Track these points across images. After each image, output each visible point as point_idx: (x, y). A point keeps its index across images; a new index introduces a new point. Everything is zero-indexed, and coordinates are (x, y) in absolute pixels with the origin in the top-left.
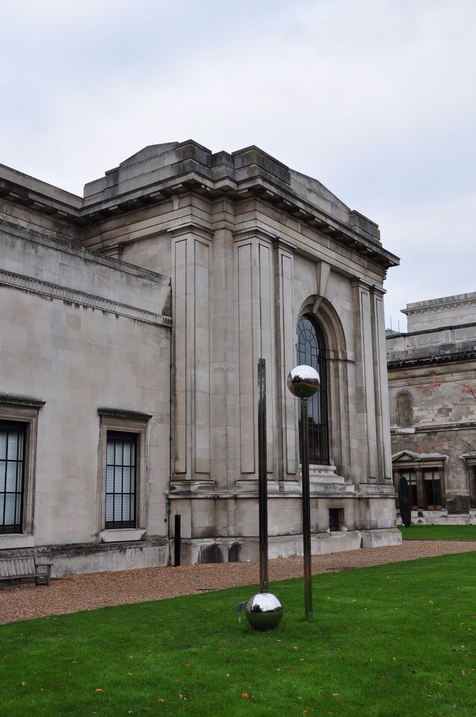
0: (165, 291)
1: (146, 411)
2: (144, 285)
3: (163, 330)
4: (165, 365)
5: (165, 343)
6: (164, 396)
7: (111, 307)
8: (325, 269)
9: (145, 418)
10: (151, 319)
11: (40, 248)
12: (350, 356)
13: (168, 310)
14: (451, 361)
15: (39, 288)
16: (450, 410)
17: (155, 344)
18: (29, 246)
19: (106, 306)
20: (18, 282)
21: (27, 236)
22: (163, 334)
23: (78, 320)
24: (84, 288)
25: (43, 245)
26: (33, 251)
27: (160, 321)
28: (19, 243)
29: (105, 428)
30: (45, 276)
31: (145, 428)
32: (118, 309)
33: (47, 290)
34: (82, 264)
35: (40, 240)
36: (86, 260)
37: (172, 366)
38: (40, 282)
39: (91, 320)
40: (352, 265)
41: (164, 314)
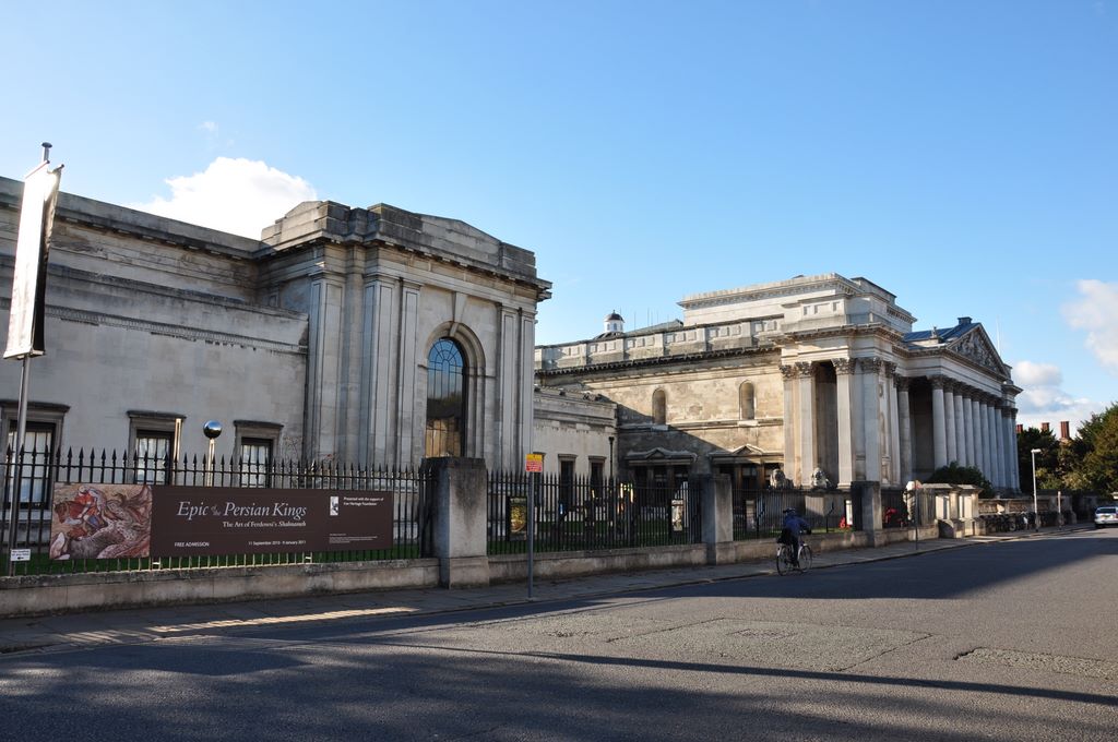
0: (302, 325)
1: (279, 421)
2: (282, 322)
3: (299, 357)
4: (300, 386)
5: (301, 367)
6: (298, 410)
7: (249, 342)
8: (461, 299)
9: (279, 427)
10: (287, 349)
11: (186, 303)
12: (489, 371)
13: (305, 340)
14: (703, 359)
15: (184, 332)
16: (701, 408)
17: (291, 369)
18: (177, 301)
19: (244, 342)
20: (166, 329)
21: (175, 295)
22: (299, 360)
23: (218, 354)
24: (224, 330)
25: (188, 300)
26: (180, 306)
27: (296, 350)
28: (168, 300)
29: (240, 436)
30: (190, 323)
31: (279, 435)
32: (255, 343)
33: (191, 333)
34: (223, 311)
35: (187, 296)
36: (227, 308)
37: (306, 385)
38: (185, 328)
39: (231, 354)
40: (495, 292)
41: (300, 344)
